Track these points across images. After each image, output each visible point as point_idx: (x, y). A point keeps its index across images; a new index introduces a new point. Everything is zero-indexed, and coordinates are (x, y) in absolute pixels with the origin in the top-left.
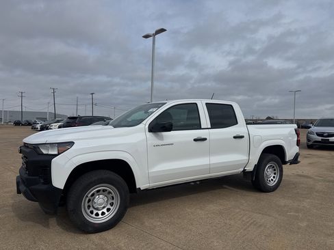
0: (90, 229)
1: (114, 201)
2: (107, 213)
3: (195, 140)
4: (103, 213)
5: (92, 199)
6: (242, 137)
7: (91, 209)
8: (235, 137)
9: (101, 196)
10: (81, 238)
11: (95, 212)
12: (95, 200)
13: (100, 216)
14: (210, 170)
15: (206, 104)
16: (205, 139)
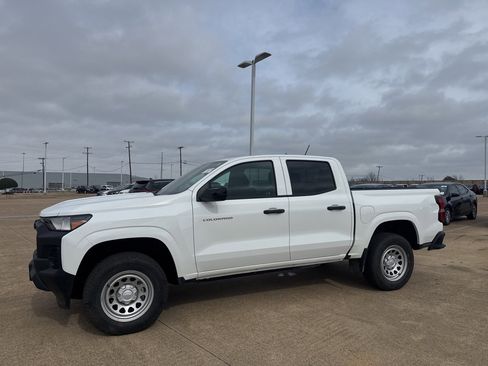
0: (112, 329)
1: (146, 294)
2: (136, 310)
3: (266, 212)
4: (131, 310)
5: (115, 289)
6: (343, 208)
7: (115, 303)
8: (329, 209)
9: (128, 286)
10: (100, 340)
11: (120, 307)
12: (120, 292)
13: (127, 313)
14: (290, 255)
15: (287, 161)
16: (282, 211)
